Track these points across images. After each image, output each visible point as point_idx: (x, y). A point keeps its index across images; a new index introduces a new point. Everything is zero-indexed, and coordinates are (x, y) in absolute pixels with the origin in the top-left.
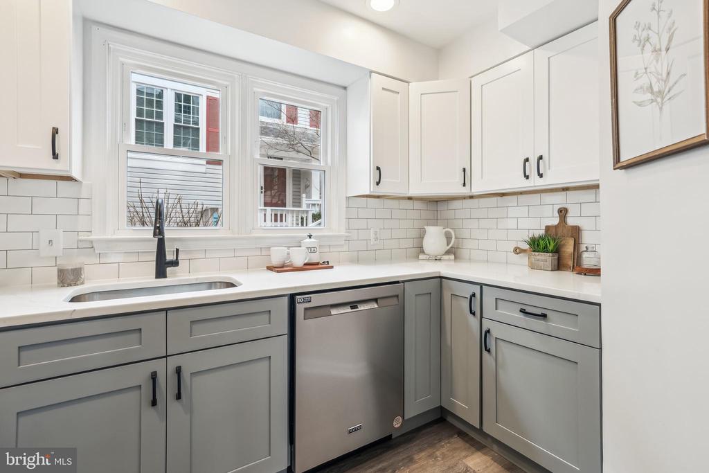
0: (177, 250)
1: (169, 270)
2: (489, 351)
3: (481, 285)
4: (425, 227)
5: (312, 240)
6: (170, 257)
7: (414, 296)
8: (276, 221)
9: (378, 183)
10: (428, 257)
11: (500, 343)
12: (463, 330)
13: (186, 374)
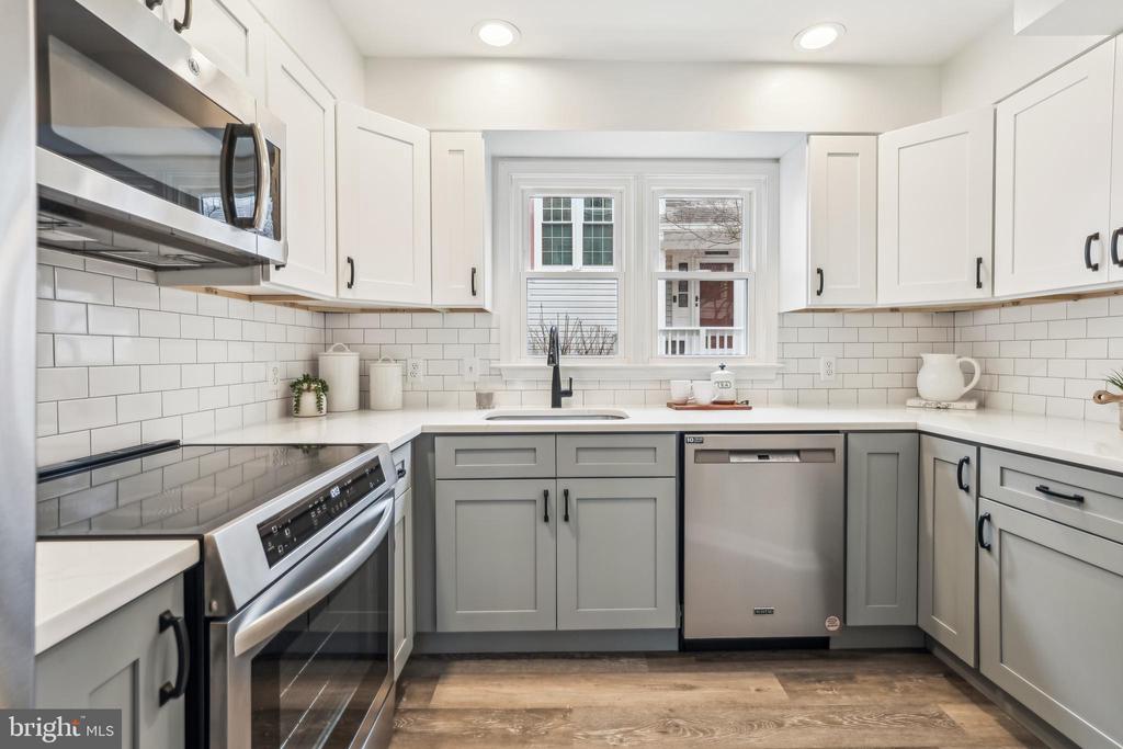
0: (571, 379)
1: (563, 399)
2: (989, 548)
3: (979, 446)
4: (922, 355)
5: (725, 372)
6: (564, 387)
7: (865, 454)
8: (714, 346)
9: (819, 293)
10: (924, 402)
11: (1006, 537)
12: (951, 514)
13: (573, 497)
